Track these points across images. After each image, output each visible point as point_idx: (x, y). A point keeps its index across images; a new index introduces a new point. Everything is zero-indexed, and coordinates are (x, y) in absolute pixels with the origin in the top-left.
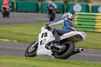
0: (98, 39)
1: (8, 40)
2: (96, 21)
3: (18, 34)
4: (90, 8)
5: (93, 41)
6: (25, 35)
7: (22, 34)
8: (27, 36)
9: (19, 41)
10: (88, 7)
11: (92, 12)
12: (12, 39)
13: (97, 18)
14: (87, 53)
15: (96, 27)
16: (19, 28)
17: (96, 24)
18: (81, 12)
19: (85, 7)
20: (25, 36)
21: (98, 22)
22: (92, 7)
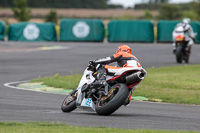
1: (144, 98)
3: (163, 86)
6: (176, 87)
7: (171, 86)
8: (182, 91)
9: (166, 100)
12: (151, 96)
16: (165, 75)
20: (178, 90)
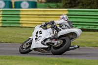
0: (24, 34)
2: (20, 16)
4: (13, 4)
5: (18, 36)
10: (11, 3)
11: (15, 8)
13: (21, 13)
14: (14, 47)
15: (20, 22)
17: (20, 20)
18: (4, 8)
19: (8, 3)
21: (22, 17)
22: (15, 3)
